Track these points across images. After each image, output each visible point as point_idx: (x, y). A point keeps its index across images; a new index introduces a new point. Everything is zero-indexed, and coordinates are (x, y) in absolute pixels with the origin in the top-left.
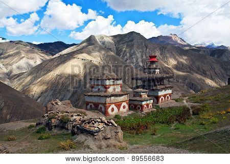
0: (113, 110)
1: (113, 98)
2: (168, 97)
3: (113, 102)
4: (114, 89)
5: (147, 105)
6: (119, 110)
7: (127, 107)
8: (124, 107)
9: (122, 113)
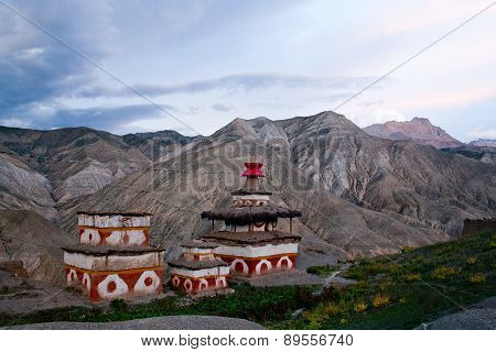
0: (112, 286)
1: (113, 258)
2: (285, 262)
3: (115, 268)
4: (126, 238)
5: (211, 280)
6: (131, 287)
7: (157, 281)
8: (148, 282)
9: (141, 295)
